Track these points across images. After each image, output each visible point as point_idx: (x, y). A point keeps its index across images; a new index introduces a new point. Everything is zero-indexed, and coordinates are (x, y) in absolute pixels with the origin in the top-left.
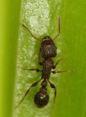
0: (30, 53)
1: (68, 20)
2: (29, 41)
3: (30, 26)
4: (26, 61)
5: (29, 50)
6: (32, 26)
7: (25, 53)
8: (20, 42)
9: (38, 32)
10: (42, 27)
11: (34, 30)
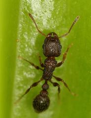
0: (32, 40)
1: (75, 3)
2: (31, 27)
3: (32, 10)
4: (27, 50)
5: (30, 37)
6: (34, 10)
7: (27, 40)
8: (20, 29)
9: (41, 17)
10: (45, 12)
11: (36, 15)
